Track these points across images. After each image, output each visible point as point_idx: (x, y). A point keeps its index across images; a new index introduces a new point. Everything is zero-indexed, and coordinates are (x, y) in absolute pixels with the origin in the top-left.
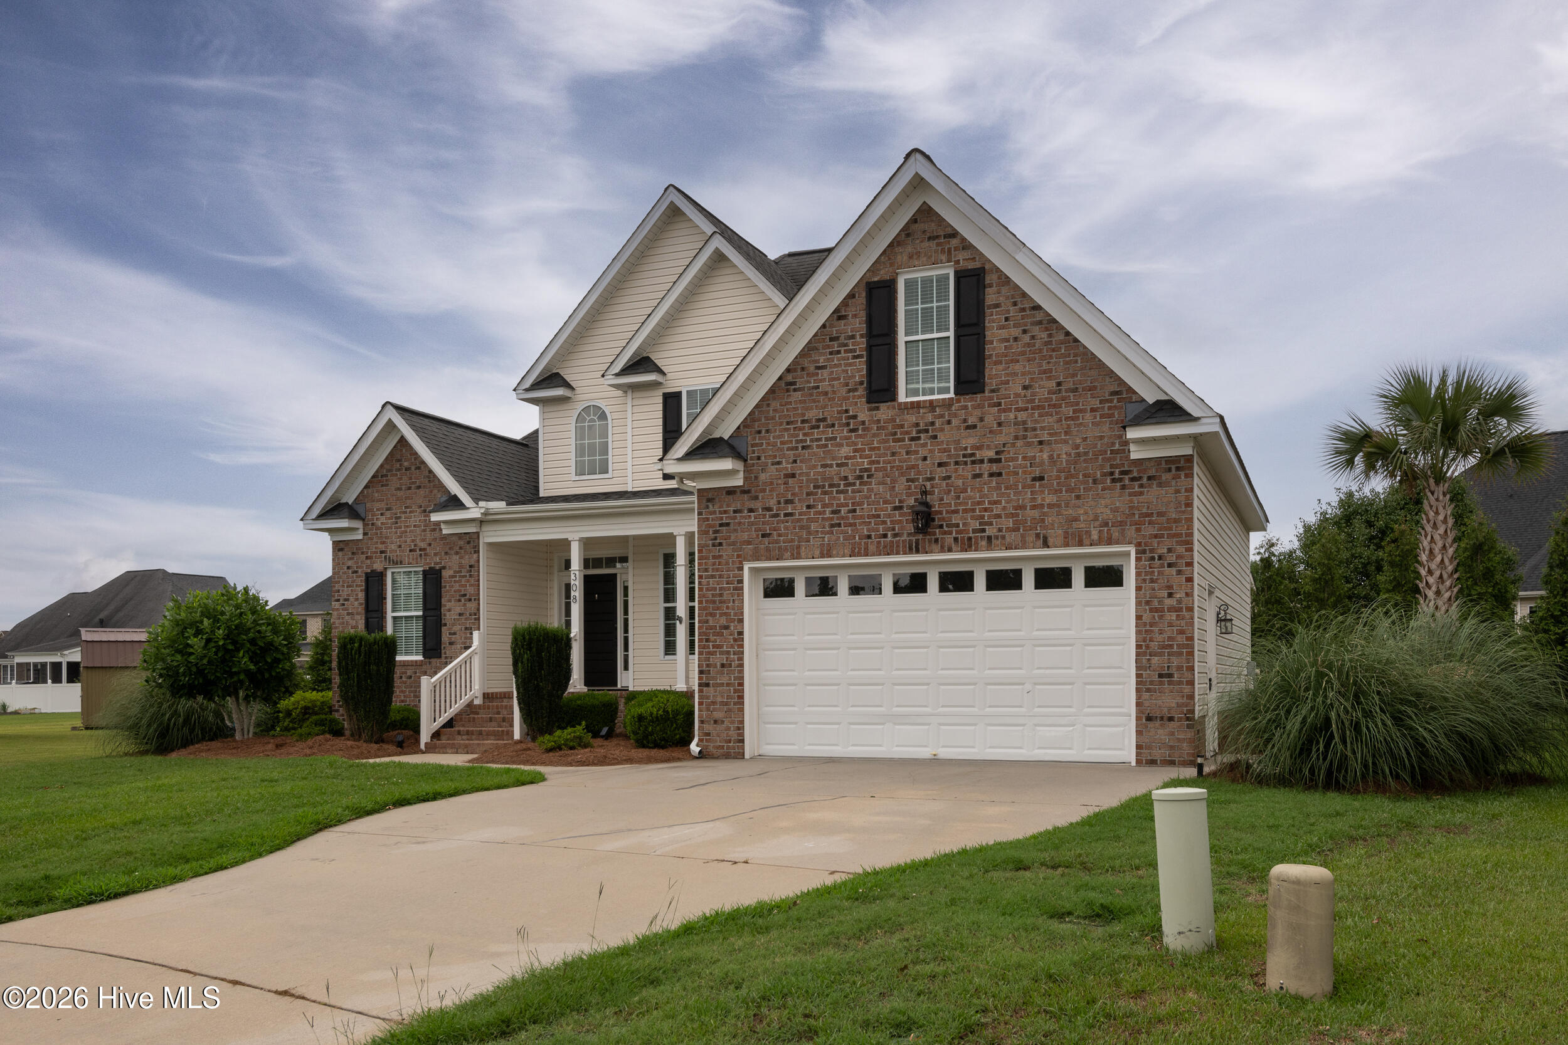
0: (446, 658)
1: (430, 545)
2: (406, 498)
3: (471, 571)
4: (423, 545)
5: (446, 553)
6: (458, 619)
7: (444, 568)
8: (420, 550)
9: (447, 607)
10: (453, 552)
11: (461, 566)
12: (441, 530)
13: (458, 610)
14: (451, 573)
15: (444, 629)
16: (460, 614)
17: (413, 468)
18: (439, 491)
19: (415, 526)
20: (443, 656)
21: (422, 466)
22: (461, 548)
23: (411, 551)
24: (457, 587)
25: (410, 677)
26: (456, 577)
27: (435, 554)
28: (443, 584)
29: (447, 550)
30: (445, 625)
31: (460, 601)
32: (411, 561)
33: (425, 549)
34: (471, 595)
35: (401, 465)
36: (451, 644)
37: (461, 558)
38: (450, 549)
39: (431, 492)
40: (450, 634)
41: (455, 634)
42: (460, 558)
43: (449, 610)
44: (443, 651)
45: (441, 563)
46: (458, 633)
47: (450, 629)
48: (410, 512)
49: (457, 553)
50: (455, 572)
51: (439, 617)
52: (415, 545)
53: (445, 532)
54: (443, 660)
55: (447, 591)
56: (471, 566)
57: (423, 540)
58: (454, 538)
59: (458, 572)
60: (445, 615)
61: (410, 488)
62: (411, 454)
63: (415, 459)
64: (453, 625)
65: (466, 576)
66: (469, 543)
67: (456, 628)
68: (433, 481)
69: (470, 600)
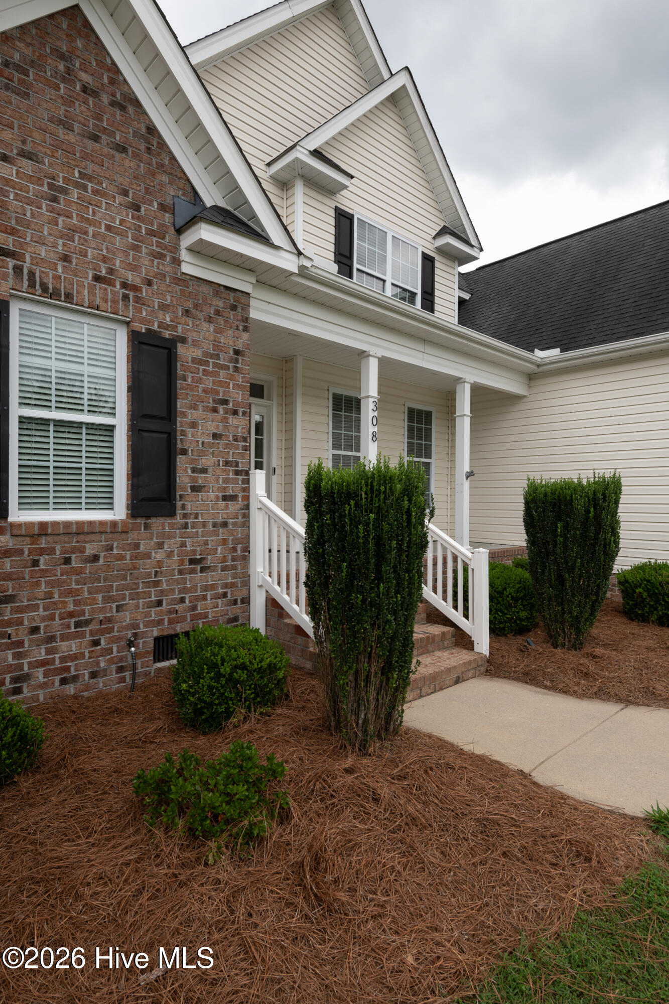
0: (185, 516)
1: (149, 283)
2: (86, 156)
3: (237, 361)
4: (130, 277)
5: (187, 313)
6: (211, 445)
7: (183, 340)
8: (124, 285)
9: (189, 418)
10: (201, 315)
11: (217, 345)
12: (177, 262)
13: (212, 427)
14: (198, 353)
15: (181, 460)
16: (215, 436)
17: (105, 99)
18: (171, 183)
19: (109, 228)
20: (179, 512)
21: (131, 109)
22: (217, 313)
23: (97, 278)
24: (209, 382)
25: (96, 558)
26: (207, 363)
27: (163, 307)
28: (180, 372)
29: (189, 305)
30: (184, 452)
31: (215, 410)
32: (98, 301)
33: (135, 288)
34: (236, 403)
35: (69, 71)
36: (195, 489)
37: (219, 331)
38: (196, 306)
39: (153, 174)
40: (194, 470)
41: (204, 471)
42: (215, 331)
43: (194, 425)
44: (179, 504)
45: (175, 328)
46: (210, 470)
47: (193, 461)
48: (95, 192)
49: (210, 320)
50: (205, 354)
51: (170, 437)
52: (111, 271)
53: (186, 268)
54: (178, 519)
55: (190, 388)
56: (237, 352)
57: (134, 268)
58: (204, 289)
59: (212, 356)
60: (183, 433)
61: (96, 138)
62: (100, 64)
63: (112, 82)
64: (202, 454)
65: (227, 368)
66: (234, 308)
67: (207, 461)
68: (159, 154)
69: (235, 413)
